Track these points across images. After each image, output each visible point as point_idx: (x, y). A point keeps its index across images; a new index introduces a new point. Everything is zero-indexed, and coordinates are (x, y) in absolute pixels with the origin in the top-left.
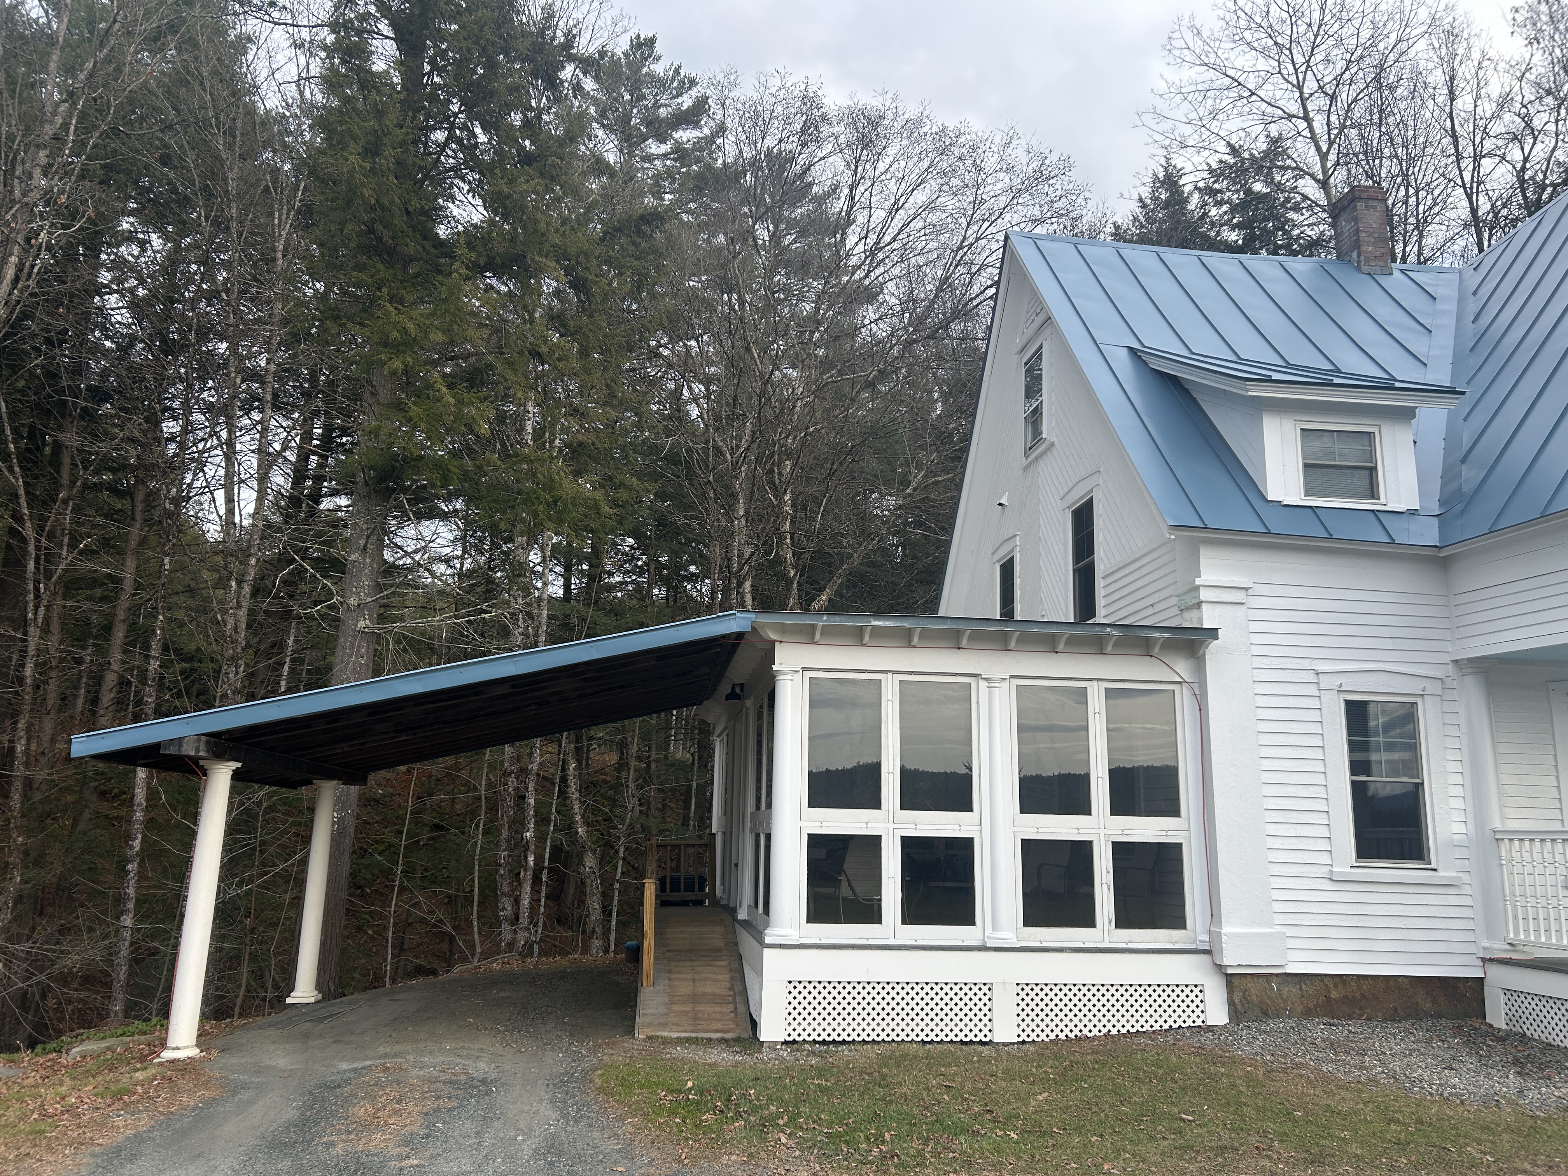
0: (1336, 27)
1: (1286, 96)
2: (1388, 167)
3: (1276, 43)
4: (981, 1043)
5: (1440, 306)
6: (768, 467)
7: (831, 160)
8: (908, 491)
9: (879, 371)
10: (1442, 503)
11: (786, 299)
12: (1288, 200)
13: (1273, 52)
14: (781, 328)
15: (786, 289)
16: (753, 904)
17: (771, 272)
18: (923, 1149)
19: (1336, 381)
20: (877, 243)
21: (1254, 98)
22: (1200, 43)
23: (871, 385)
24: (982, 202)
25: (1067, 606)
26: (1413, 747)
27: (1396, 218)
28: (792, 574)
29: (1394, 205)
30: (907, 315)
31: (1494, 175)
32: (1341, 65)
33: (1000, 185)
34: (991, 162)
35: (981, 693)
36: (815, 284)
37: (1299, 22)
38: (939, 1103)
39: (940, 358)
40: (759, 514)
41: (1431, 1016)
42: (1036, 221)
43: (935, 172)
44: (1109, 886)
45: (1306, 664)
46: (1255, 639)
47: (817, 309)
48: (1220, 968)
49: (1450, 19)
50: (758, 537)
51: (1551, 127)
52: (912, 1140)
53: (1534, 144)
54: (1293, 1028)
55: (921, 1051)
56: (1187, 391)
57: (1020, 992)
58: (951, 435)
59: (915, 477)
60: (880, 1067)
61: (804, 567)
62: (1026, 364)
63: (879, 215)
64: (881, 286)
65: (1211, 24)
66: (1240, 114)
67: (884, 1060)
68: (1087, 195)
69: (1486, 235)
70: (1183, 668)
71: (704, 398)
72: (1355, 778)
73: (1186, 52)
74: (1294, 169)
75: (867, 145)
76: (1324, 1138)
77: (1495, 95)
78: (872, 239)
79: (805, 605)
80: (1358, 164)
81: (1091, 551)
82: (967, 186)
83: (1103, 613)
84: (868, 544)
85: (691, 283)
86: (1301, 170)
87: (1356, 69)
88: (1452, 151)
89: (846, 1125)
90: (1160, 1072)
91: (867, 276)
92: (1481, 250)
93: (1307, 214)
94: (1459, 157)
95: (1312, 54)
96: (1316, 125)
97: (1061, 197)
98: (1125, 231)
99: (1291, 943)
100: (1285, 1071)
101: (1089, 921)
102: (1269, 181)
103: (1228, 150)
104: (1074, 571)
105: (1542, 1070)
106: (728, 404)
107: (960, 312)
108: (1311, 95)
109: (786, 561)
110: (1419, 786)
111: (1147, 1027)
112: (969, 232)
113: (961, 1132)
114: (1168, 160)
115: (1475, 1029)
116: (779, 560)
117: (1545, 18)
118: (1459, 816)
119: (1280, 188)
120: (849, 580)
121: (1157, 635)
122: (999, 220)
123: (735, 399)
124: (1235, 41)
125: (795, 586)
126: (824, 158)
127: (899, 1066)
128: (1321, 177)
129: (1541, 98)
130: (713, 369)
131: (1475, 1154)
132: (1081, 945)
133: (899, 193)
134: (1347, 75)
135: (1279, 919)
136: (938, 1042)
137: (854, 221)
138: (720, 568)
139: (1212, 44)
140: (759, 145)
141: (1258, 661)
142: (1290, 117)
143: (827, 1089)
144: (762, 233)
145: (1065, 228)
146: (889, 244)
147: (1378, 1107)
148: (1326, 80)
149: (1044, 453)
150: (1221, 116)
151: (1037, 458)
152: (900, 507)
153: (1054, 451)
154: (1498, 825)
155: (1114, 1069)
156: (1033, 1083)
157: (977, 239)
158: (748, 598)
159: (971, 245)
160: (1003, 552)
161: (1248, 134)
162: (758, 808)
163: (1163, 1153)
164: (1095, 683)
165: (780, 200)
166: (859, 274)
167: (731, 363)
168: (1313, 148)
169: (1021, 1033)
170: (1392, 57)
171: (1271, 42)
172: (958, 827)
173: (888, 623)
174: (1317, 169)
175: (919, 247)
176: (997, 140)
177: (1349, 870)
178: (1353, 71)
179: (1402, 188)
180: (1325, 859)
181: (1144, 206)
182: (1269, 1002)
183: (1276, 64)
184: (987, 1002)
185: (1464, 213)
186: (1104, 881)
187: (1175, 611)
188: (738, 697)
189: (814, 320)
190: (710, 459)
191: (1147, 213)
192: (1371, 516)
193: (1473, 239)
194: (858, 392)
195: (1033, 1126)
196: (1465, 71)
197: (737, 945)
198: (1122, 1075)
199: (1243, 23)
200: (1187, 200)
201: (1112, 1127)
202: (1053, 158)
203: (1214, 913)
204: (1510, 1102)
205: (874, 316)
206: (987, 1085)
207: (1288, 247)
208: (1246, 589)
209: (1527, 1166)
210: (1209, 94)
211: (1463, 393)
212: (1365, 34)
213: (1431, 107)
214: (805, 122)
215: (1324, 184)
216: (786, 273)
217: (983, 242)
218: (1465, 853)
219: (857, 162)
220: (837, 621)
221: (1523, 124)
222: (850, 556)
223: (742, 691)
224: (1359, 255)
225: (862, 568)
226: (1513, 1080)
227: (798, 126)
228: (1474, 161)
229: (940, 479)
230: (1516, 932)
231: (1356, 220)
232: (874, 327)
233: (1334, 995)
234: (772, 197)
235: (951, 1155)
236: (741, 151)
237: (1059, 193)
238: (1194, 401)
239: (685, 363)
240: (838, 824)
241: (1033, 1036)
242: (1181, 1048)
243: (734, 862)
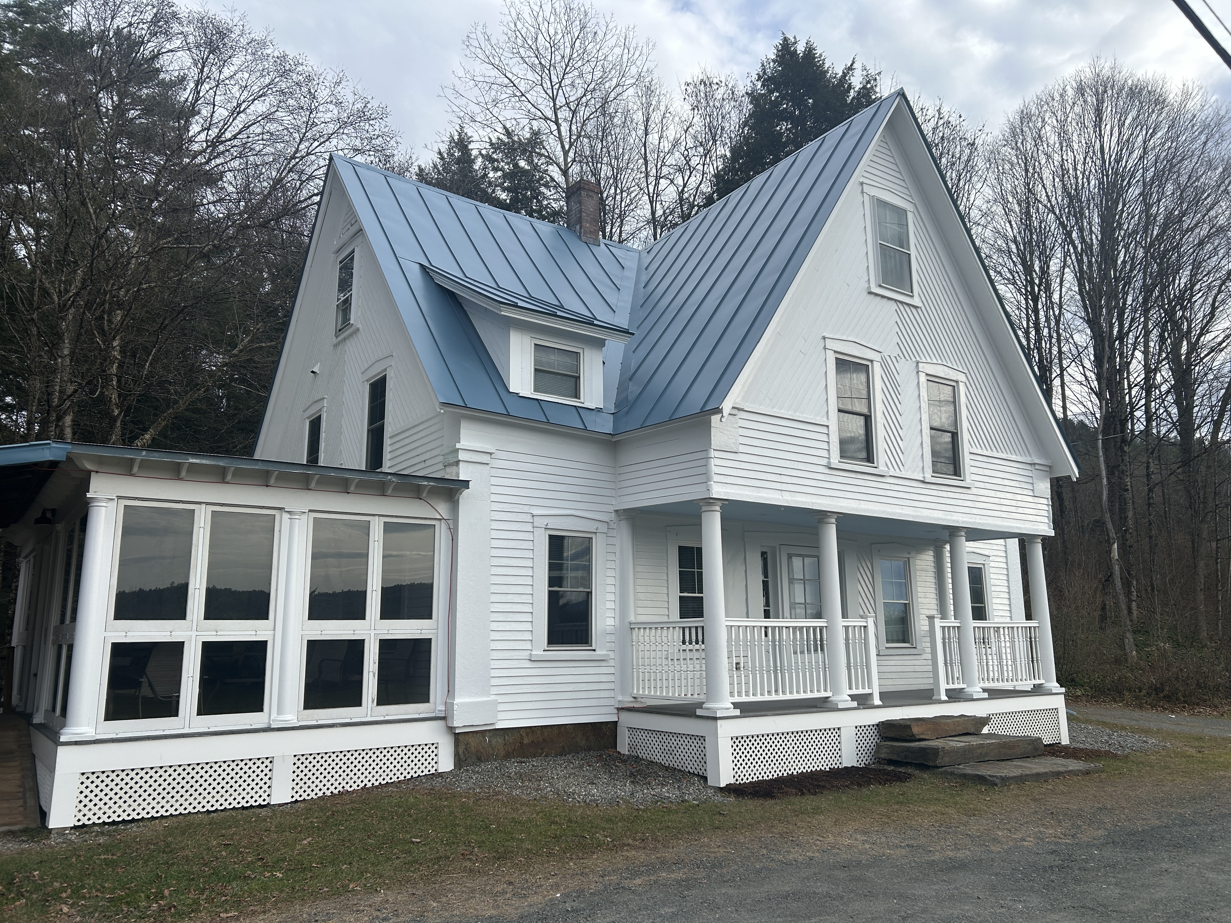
0: (580, 63)
1: (544, 103)
2: (605, 171)
3: (540, 63)
4: (260, 806)
5: (626, 273)
6: (98, 313)
7: (179, 54)
8: (235, 352)
9: (214, 246)
10: (616, 406)
11: (127, 166)
12: (541, 178)
13: (538, 69)
14: (120, 190)
15: (128, 157)
16: (50, 709)
17: (113, 139)
18: (198, 898)
19: (559, 313)
20: (218, 136)
21: (523, 98)
22: (489, 47)
23: (206, 256)
24: (314, 124)
25: (361, 457)
26: (588, 569)
27: (607, 208)
28: (116, 412)
29: (607, 198)
30: (242, 203)
31: (667, 191)
32: (580, 92)
33: (329, 115)
34: (323, 94)
35: (283, 522)
36: (157, 159)
37: (556, 53)
38: (217, 859)
39: (270, 244)
40: (85, 356)
41: (585, 750)
42: (357, 150)
43: (274, 90)
44: (374, 674)
45: (526, 509)
46: (494, 489)
47: (157, 181)
48: (451, 729)
49: (649, 79)
50: (82, 377)
51: (700, 167)
52: (190, 891)
53: (690, 176)
54: (496, 768)
55: (206, 818)
56: (460, 304)
57: (297, 762)
58: (276, 310)
59: (242, 340)
60: (166, 837)
61: (129, 408)
62: (341, 262)
63: (221, 113)
64: (222, 174)
65: (498, 35)
66: (513, 108)
67: (169, 831)
68: (399, 139)
69: (659, 231)
70: (443, 509)
71: (32, 240)
72: (551, 589)
73: (479, 50)
74: (546, 157)
75: (214, 50)
76: (508, 841)
77: (671, 138)
78: (214, 132)
79: (128, 440)
80: (587, 164)
81: (382, 417)
82: (302, 108)
83: (388, 465)
84: (195, 393)
85: (27, 132)
86: (551, 159)
87: (590, 97)
88: (644, 170)
89: (128, 889)
90: (401, 810)
91: (207, 163)
92: (655, 239)
93: (553, 192)
94: (647, 176)
95: (563, 78)
96: (562, 129)
97: (378, 136)
98: (427, 174)
99: (501, 707)
100: (488, 798)
101: (357, 701)
102: (530, 162)
103: (504, 132)
104: (368, 431)
105: (646, 778)
106: (58, 250)
107: (289, 210)
108: (561, 107)
109: (110, 401)
110: (589, 594)
111: (395, 779)
112: (302, 147)
113: (234, 879)
114: (462, 127)
115: (610, 756)
116: (103, 400)
117: (703, 95)
118: (611, 614)
119: (536, 167)
120: (173, 424)
121: (426, 483)
122: (327, 143)
123: (67, 246)
124: (513, 53)
125: (118, 424)
126: (172, 51)
127: (183, 834)
128: (563, 167)
129: (696, 147)
130: (45, 215)
131: (601, 838)
132: (348, 721)
133: (242, 98)
134: (584, 100)
135: (494, 690)
136: (222, 811)
137: (199, 113)
138: (40, 401)
139: (497, 50)
140: (108, 23)
141: (495, 507)
142: (546, 119)
143: (113, 861)
144: (107, 101)
145: (380, 161)
146: (230, 140)
147: (545, 815)
148: (571, 99)
149: (351, 335)
150: (499, 105)
151: (345, 339)
152: (226, 364)
153: (359, 335)
154: (632, 619)
155: (366, 813)
156: (300, 832)
157: (308, 154)
158: (68, 432)
159: (303, 157)
160: (312, 411)
161: (518, 124)
162: (62, 621)
163: (395, 869)
164: (377, 518)
165: (126, 77)
166: (200, 159)
167: (64, 213)
168: (559, 145)
169: (294, 794)
170: (613, 95)
171: (537, 62)
172: (254, 633)
173: (204, 462)
174: (561, 160)
175: (257, 149)
176: (329, 78)
177: (542, 653)
178: (589, 97)
179: (613, 188)
180: (528, 646)
181: (442, 158)
182: (482, 750)
183: (540, 78)
184: (268, 773)
185: (648, 214)
186: (371, 670)
187: (441, 466)
188: (49, 521)
189: (154, 191)
190: (36, 298)
191: (444, 164)
192: (574, 409)
193: (651, 232)
194: (193, 261)
195: (296, 865)
196: (656, 117)
197: (30, 746)
198: (372, 817)
199: (520, 42)
200: (473, 161)
201: (360, 856)
202: (374, 104)
203: (450, 691)
204: (626, 802)
205: (211, 198)
206: (261, 839)
207: (539, 212)
208: (491, 454)
209: (630, 841)
210: (493, 86)
211: (633, 334)
212: (598, 74)
213: (634, 136)
214: (156, 15)
215: (565, 173)
216: (129, 144)
217: (313, 157)
218: (613, 638)
219: (204, 63)
220: (155, 457)
221: (685, 162)
222: (176, 402)
223: (53, 515)
224: (581, 228)
225: (187, 413)
226: (629, 787)
227: (148, 16)
228: (656, 180)
229: (264, 345)
230: (638, 690)
231: (580, 203)
232: (212, 208)
233: (526, 741)
234: (118, 71)
235: (224, 898)
236: (89, 24)
237: (377, 133)
238: (465, 311)
239: (14, 205)
240: (143, 634)
241: (304, 796)
242: (418, 791)
243: (33, 671)
